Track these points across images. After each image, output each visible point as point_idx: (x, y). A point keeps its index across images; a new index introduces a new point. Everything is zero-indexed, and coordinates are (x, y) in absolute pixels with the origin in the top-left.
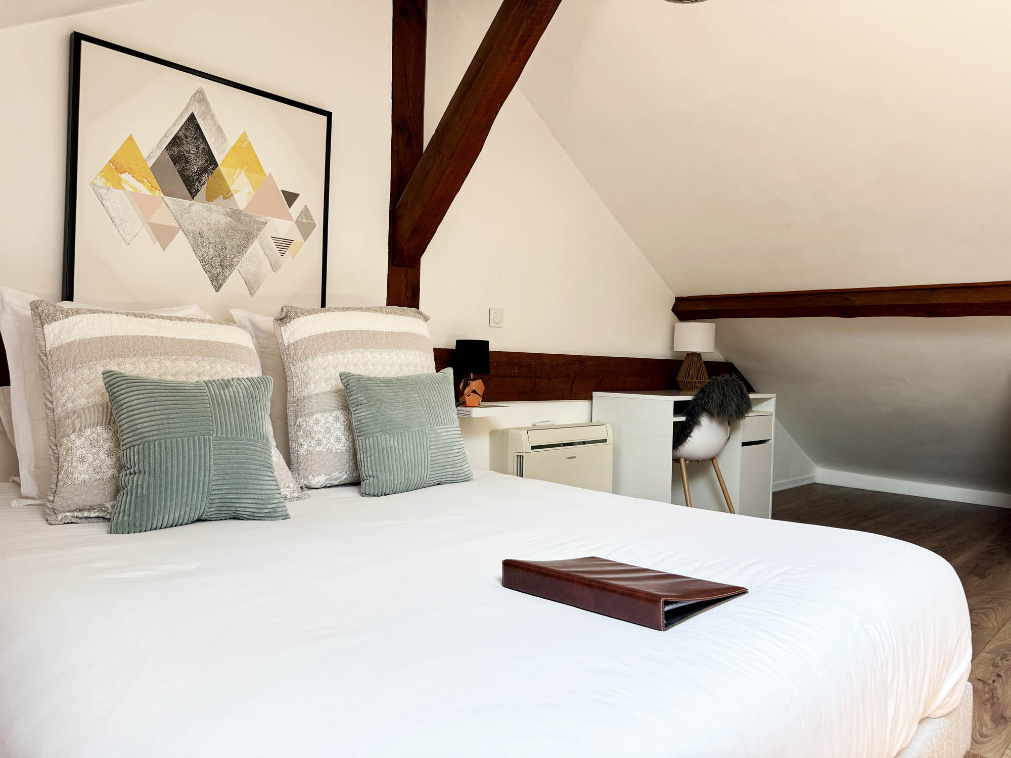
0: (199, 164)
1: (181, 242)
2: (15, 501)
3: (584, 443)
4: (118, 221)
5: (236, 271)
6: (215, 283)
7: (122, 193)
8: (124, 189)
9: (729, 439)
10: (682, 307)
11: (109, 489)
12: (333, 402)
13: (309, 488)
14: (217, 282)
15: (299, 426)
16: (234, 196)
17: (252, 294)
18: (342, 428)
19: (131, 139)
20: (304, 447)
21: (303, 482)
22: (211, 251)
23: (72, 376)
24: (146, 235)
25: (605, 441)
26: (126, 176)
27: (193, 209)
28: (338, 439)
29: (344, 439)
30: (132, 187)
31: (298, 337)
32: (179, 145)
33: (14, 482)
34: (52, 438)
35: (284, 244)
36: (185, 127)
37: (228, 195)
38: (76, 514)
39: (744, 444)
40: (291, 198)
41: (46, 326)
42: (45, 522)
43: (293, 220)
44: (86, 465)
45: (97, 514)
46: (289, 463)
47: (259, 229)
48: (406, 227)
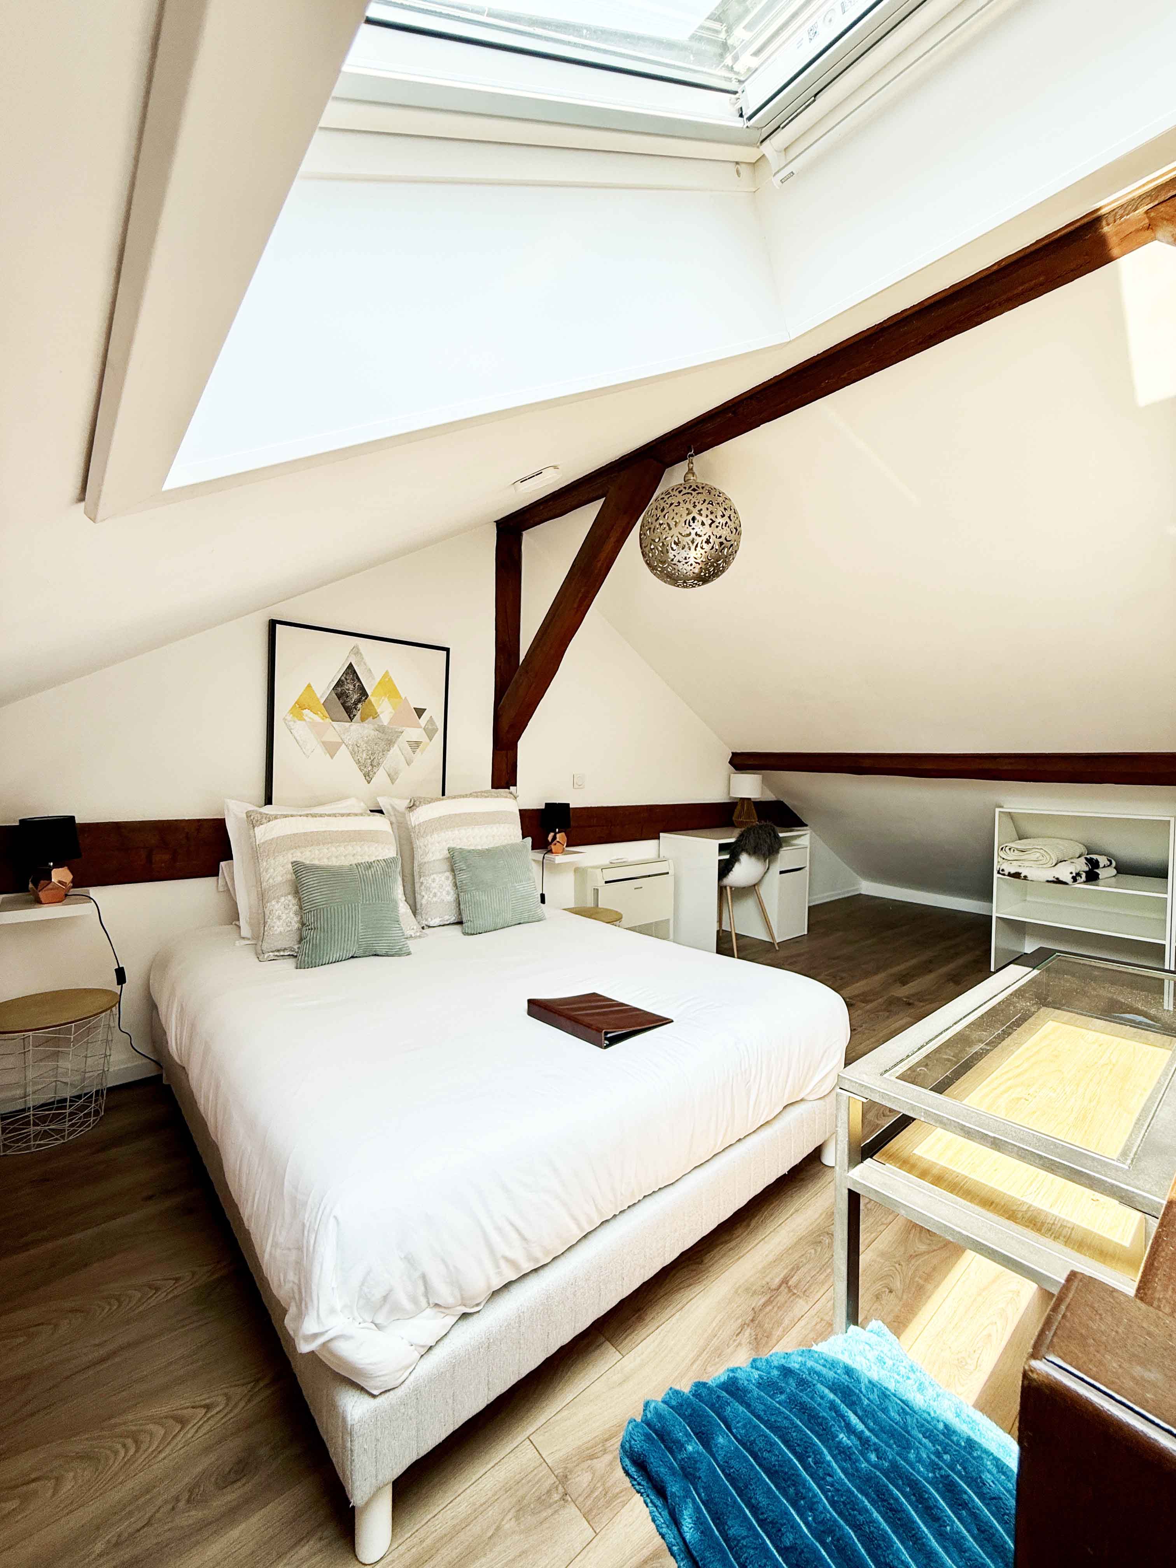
0: (356, 697)
1: (343, 752)
2: (237, 942)
3: (649, 876)
4: (301, 742)
5: (381, 768)
6: (367, 777)
7: (304, 723)
8: (304, 720)
9: (768, 869)
10: (737, 761)
11: (296, 937)
12: (445, 866)
13: (429, 927)
14: (369, 778)
15: (422, 883)
16: (381, 716)
17: (393, 783)
18: (451, 885)
19: (309, 686)
20: (425, 899)
21: (424, 923)
22: (364, 756)
23: (273, 861)
24: (320, 750)
25: (668, 873)
26: (306, 712)
27: (352, 728)
28: (448, 893)
29: (452, 892)
30: (310, 718)
31: (421, 820)
32: (342, 686)
33: (235, 924)
34: (261, 902)
35: (415, 745)
36: (346, 673)
37: (375, 715)
38: (276, 953)
39: (781, 872)
40: (420, 712)
41: (256, 828)
42: (257, 960)
43: (421, 727)
44: (281, 921)
45: (288, 953)
46: (415, 913)
47: (398, 737)
48: (505, 725)
